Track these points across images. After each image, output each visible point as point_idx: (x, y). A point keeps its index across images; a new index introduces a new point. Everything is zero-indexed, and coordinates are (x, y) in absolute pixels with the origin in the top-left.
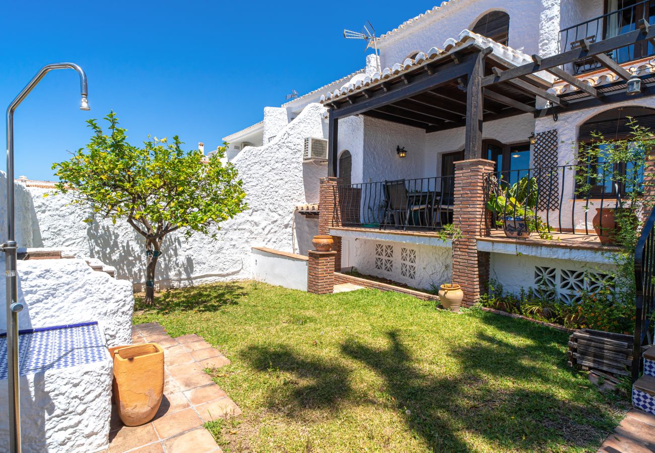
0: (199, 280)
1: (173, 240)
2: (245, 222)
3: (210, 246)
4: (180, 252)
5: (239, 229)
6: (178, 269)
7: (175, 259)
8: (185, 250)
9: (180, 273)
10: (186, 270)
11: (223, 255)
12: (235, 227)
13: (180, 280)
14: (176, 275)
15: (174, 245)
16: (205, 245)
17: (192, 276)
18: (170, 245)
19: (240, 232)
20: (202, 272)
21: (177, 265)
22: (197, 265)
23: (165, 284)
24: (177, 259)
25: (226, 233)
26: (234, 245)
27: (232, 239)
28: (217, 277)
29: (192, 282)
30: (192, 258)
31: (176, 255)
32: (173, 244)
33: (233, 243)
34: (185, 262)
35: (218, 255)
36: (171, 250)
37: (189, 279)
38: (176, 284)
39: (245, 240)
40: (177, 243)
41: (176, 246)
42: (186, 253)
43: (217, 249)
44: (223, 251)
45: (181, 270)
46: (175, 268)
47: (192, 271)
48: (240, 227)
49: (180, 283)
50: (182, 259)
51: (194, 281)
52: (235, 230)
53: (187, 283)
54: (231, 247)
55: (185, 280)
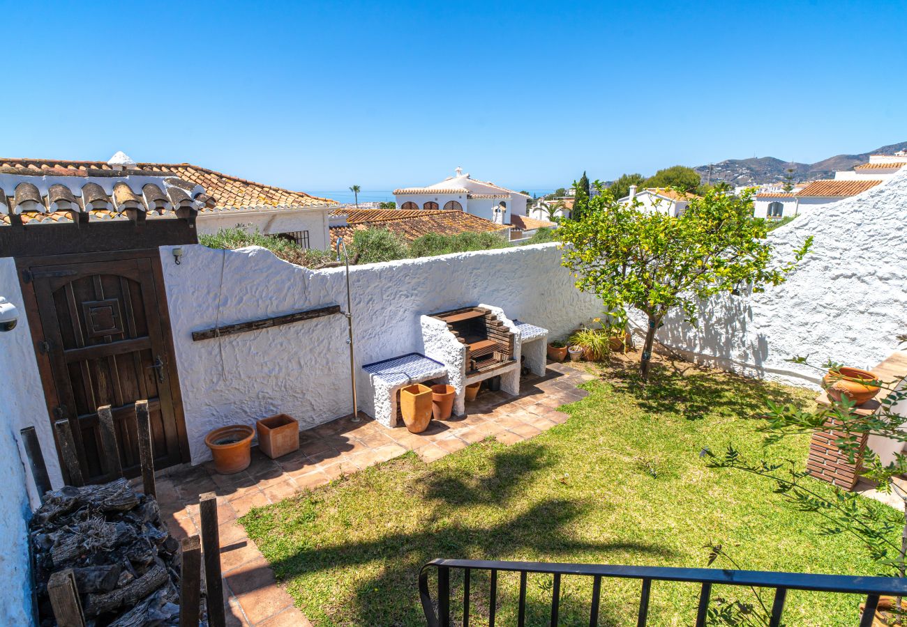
0: (774, 375)
1: (742, 309)
2: (887, 303)
3: (803, 329)
4: (749, 327)
5: (871, 314)
6: (743, 349)
7: (741, 335)
8: (758, 326)
9: (745, 356)
10: (755, 353)
11: (825, 350)
12: (862, 308)
13: (745, 366)
14: (740, 356)
15: (742, 316)
16: (793, 327)
17: (764, 365)
18: (736, 314)
19: (873, 318)
20: (781, 365)
21: (743, 343)
22: (775, 353)
23: (723, 363)
24: (744, 336)
25: (839, 315)
26: (854, 340)
27: (850, 329)
28: (808, 382)
29: (763, 375)
30: (767, 339)
31: (744, 330)
32: (741, 314)
33: (851, 334)
34: (756, 343)
35: (816, 348)
36: (737, 322)
37: (758, 367)
38: (738, 369)
39: (881, 336)
40: (746, 315)
41: (744, 318)
42: (759, 332)
43: (815, 338)
44: (829, 344)
45: (748, 352)
46: (739, 347)
47: (764, 359)
48: (872, 310)
49: (744, 368)
50: (751, 338)
51: (766, 374)
52: (862, 313)
53: (754, 372)
54: (847, 340)
55: (752, 367)
